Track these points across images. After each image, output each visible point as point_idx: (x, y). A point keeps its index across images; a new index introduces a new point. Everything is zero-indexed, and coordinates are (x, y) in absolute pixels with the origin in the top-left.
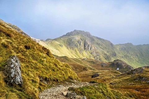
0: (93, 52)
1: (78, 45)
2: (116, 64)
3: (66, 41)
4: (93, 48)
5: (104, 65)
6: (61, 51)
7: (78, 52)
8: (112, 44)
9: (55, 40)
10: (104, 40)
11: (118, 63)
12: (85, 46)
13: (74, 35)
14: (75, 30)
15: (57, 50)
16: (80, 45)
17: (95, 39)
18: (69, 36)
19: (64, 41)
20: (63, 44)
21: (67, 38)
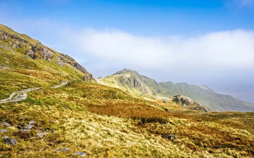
0: (142, 89)
2: (180, 100)
3: (117, 78)
4: (142, 85)
5: (166, 101)
7: (129, 88)
8: (156, 82)
9: (107, 77)
10: (149, 79)
11: (182, 99)
12: (134, 84)
14: (124, 69)
16: (130, 82)
17: (142, 77)
18: (119, 74)
19: (115, 79)
20: (115, 81)
21: (118, 76)
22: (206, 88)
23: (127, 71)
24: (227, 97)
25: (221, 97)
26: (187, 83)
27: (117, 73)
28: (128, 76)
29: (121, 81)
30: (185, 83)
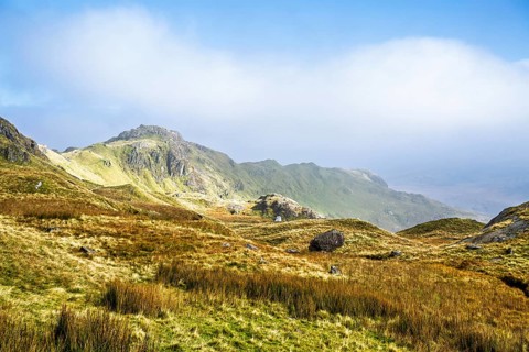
0: (191, 179)
1: (153, 162)
2: (271, 207)
3: (120, 152)
4: (191, 170)
5: (237, 210)
6: (107, 177)
7: (152, 179)
8: (231, 162)
9: (91, 148)
10: (212, 151)
11: (276, 203)
12: (169, 165)
13: (139, 138)
14: (142, 126)
15: (97, 176)
16: (157, 161)
17: (192, 148)
18: (127, 138)
19: (114, 152)
20: (112, 159)
21: (121, 144)
22: (366, 177)
23: (151, 132)
24: (414, 198)
25: (399, 199)
26: (317, 164)
27: (120, 138)
28: (150, 144)
29: (130, 159)
30: (311, 164)
